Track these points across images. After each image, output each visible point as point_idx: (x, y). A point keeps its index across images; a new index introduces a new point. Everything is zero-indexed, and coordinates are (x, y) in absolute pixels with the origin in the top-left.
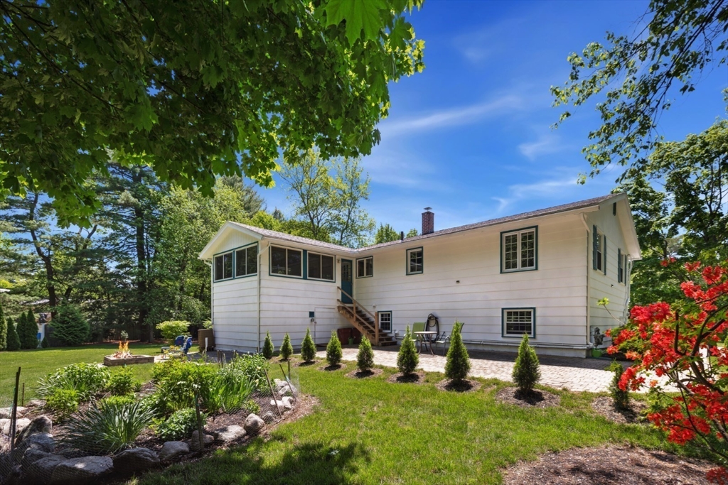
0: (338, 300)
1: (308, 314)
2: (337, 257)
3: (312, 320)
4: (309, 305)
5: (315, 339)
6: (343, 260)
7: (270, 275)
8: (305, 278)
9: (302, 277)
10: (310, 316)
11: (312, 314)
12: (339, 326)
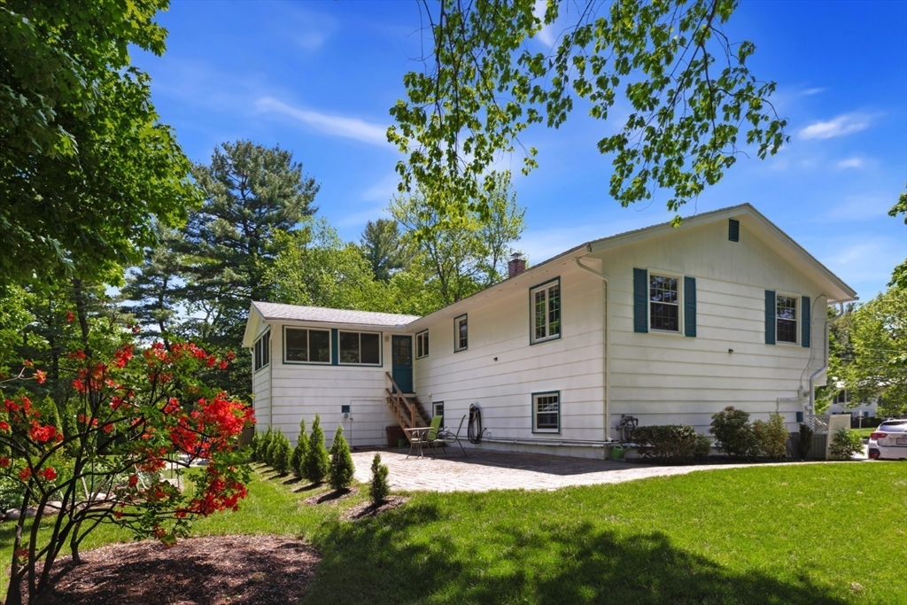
0: (387, 390)
1: (340, 410)
2: (385, 334)
3: (346, 417)
4: (342, 397)
5: (350, 440)
6: (393, 336)
7: (284, 363)
8: (335, 363)
9: (331, 363)
10: (343, 411)
11: (346, 409)
12: (388, 424)
